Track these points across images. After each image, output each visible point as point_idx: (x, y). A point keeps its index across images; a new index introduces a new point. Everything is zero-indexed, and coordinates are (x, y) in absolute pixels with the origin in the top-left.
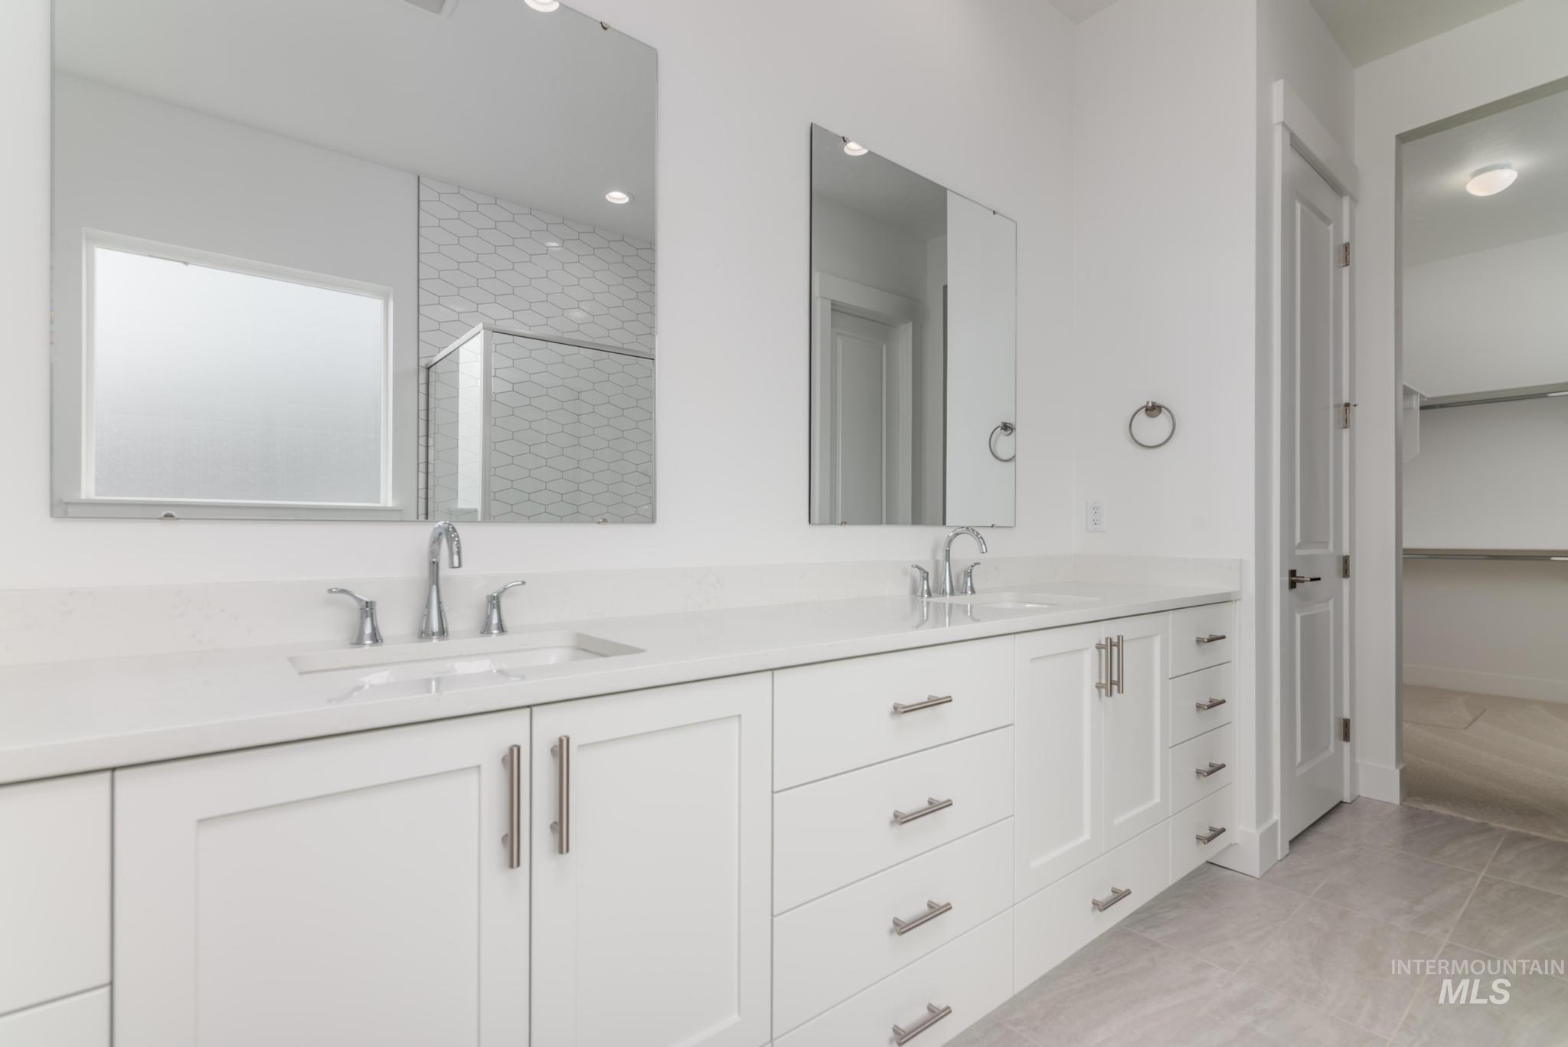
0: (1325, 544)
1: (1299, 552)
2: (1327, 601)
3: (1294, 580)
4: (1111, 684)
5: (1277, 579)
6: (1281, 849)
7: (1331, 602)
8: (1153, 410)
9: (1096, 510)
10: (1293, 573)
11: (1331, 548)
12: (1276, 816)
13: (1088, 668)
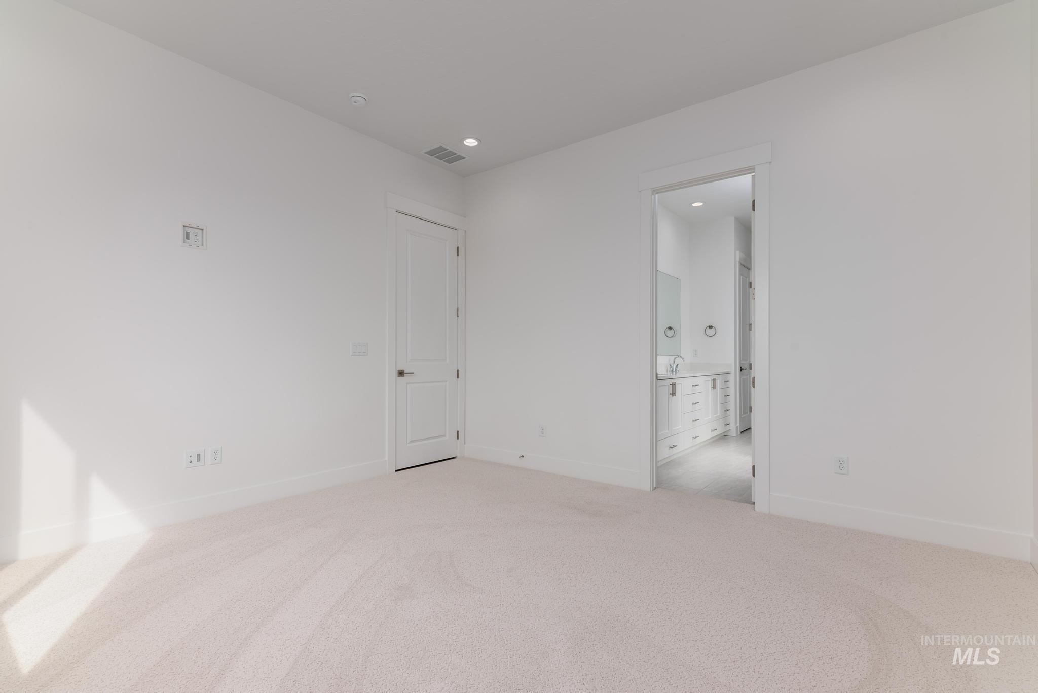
0: (747, 361)
1: (742, 362)
2: (747, 375)
3: (741, 369)
4: (714, 387)
5: (738, 369)
6: (739, 433)
7: (748, 376)
8: (710, 327)
9: (696, 351)
10: (741, 367)
11: (748, 362)
12: (738, 424)
13: (710, 384)
